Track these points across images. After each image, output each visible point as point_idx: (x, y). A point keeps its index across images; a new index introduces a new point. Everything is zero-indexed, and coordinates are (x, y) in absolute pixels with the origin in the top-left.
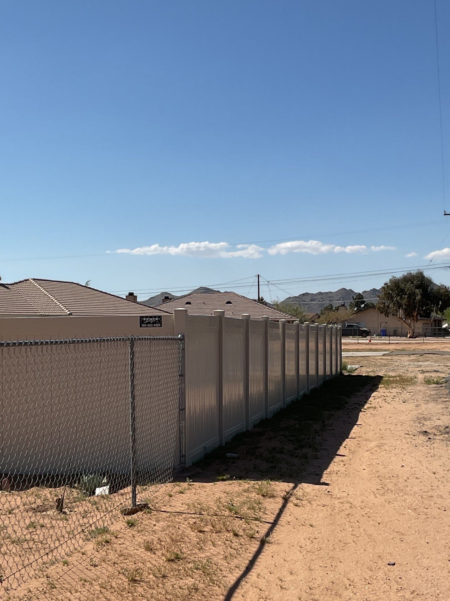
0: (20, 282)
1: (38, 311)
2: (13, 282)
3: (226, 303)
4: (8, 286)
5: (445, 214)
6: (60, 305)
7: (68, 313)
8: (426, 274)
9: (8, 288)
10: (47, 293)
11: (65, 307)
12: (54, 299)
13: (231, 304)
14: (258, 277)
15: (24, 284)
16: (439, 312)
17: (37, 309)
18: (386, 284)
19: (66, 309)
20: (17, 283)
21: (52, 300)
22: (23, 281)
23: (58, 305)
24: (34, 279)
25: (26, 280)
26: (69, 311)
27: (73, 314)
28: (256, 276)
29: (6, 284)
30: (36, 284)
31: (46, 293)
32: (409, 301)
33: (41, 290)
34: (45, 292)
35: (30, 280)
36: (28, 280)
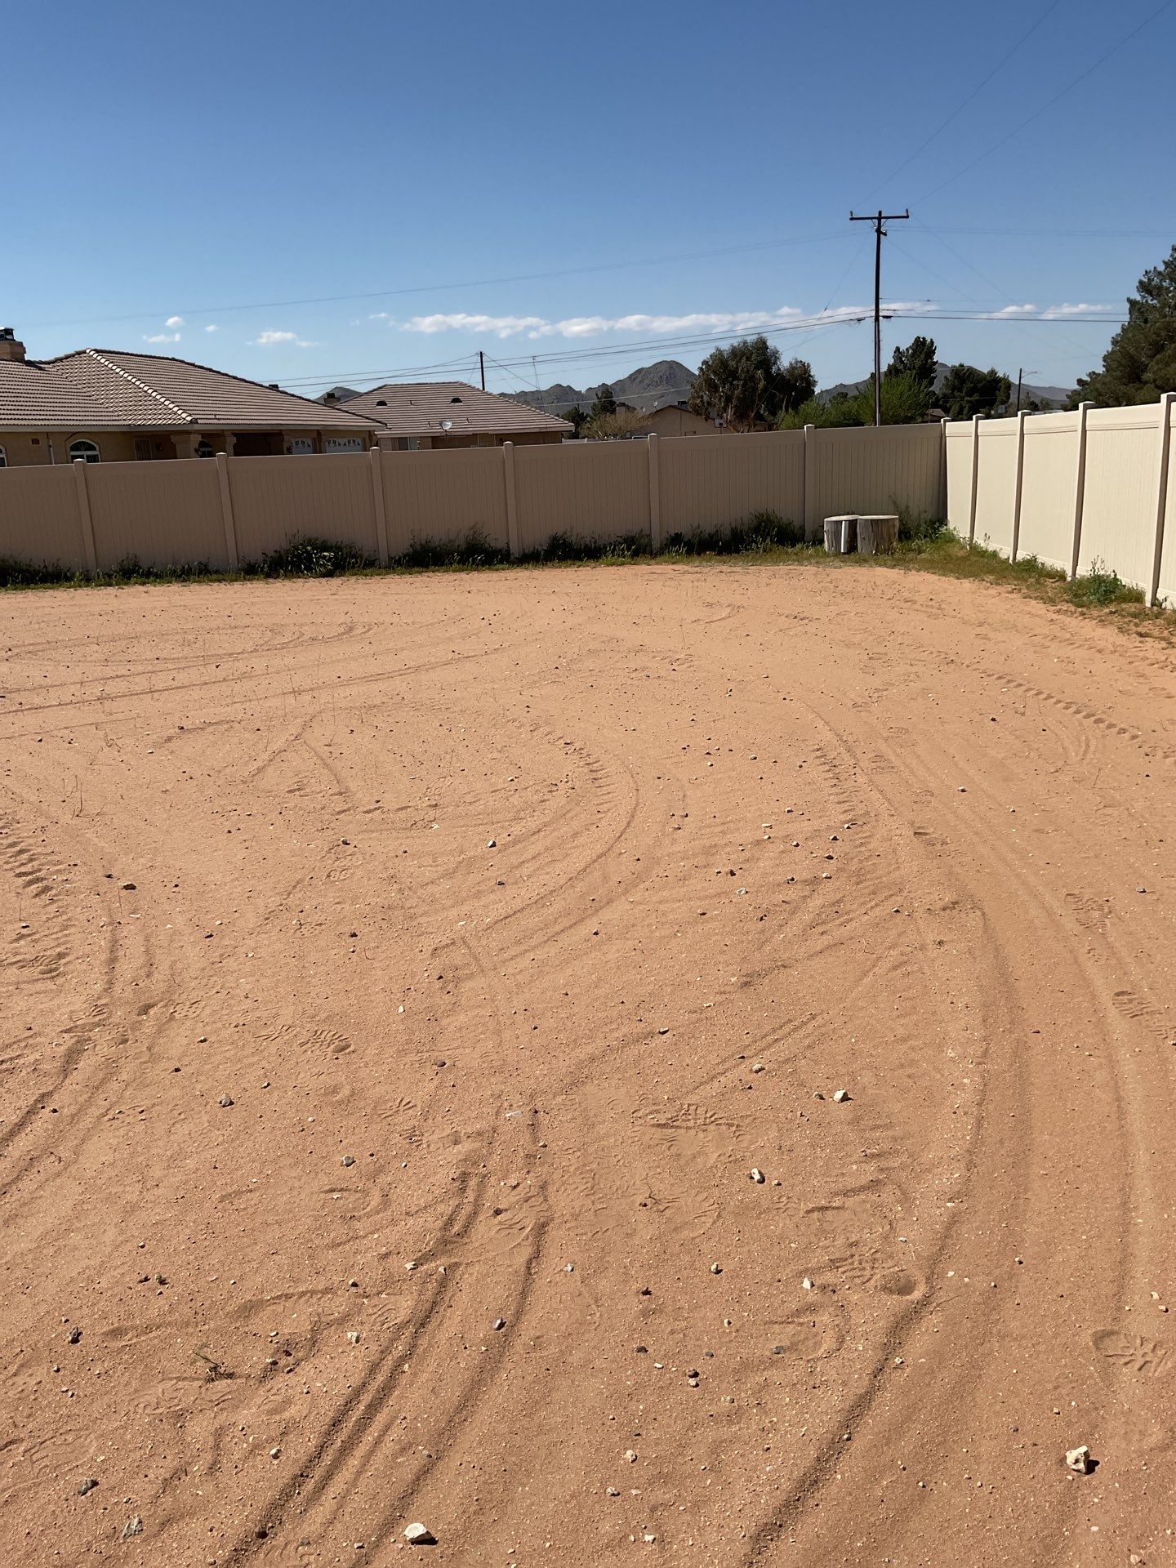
0: (67, 357)
1: (121, 418)
2: (52, 358)
3: (452, 402)
4: (43, 366)
5: (852, 219)
6: (167, 403)
7: (189, 418)
8: (771, 343)
9: (40, 369)
10: (131, 377)
11: (178, 406)
12: (150, 391)
13: (461, 404)
14: (481, 357)
15: (76, 361)
16: (790, 410)
17: (116, 414)
18: (705, 363)
19: (181, 411)
20: (61, 360)
21: (145, 392)
22: (73, 356)
23: (163, 403)
24: (97, 351)
25: (79, 353)
26: (190, 415)
27: (199, 421)
28: (477, 354)
29: (38, 362)
30: (102, 361)
31: (129, 378)
32: (743, 392)
33: (117, 373)
34: (126, 375)
35: (88, 351)
36: (85, 352)
